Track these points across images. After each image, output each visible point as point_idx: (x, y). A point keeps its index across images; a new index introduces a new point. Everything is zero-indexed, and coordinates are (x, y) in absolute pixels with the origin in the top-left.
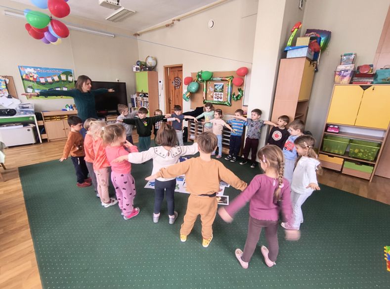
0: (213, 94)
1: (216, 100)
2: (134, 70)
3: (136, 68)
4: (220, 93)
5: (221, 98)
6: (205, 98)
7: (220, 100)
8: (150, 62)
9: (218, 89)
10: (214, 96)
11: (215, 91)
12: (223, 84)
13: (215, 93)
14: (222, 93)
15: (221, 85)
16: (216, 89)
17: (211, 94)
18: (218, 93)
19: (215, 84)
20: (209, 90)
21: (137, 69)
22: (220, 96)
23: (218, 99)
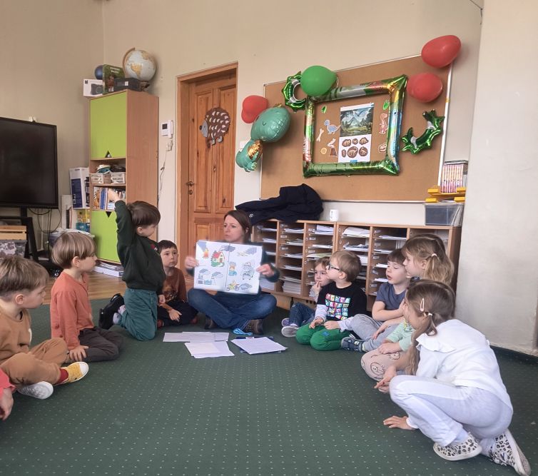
0: (336, 144)
1: (348, 159)
2: (87, 91)
3: (93, 86)
4: (359, 138)
5: (363, 152)
6: (308, 159)
7: (359, 158)
8: (137, 65)
9: (354, 126)
10: (341, 148)
11: (343, 133)
12: (369, 105)
13: (342, 139)
14: (369, 137)
15: (362, 111)
16: (348, 126)
17: (331, 145)
18: (352, 138)
19: (343, 109)
20: (322, 131)
21: (95, 89)
22: (359, 146)
23: (352, 156)
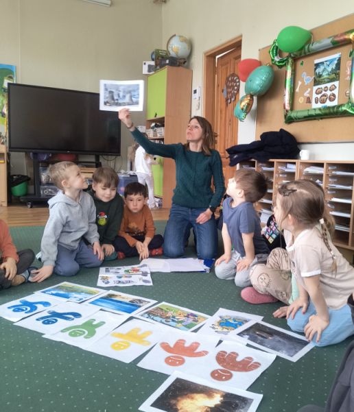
0: (311, 93)
1: (320, 105)
2: (145, 70)
3: (150, 66)
4: (329, 85)
5: (332, 98)
6: (288, 107)
7: (329, 104)
8: (176, 48)
9: (325, 75)
10: (315, 96)
11: (316, 82)
12: (337, 56)
13: (315, 88)
14: (336, 83)
15: (331, 61)
16: (320, 76)
17: (306, 94)
18: (323, 86)
19: (317, 61)
20: (300, 83)
22: (329, 93)
23: (323, 102)
